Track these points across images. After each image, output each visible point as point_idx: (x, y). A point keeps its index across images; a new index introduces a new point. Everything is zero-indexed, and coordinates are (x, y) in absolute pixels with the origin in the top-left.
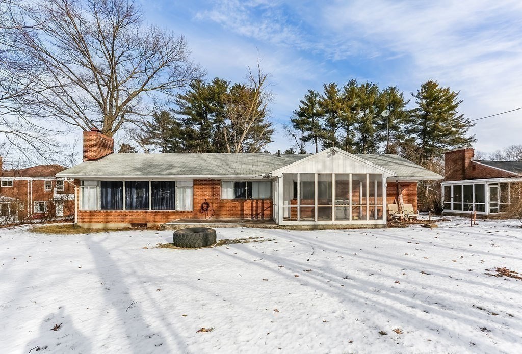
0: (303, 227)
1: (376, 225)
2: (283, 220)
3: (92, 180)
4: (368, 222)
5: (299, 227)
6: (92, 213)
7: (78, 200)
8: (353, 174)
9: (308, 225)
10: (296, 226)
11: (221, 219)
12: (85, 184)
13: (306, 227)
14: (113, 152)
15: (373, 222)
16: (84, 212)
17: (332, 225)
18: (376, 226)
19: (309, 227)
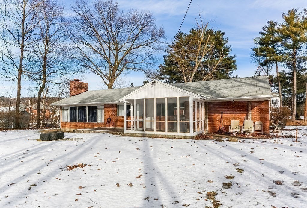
0: (137, 135)
1: (185, 136)
2: (127, 130)
3: (66, 106)
4: (179, 134)
5: (135, 135)
6: (66, 123)
7: (61, 117)
8: (168, 98)
9: (140, 134)
10: (133, 134)
11: (117, 128)
12: (64, 109)
13: (139, 135)
14: (88, 91)
15: (183, 134)
16: (63, 123)
17: (154, 135)
18: (185, 138)
19: (141, 135)
